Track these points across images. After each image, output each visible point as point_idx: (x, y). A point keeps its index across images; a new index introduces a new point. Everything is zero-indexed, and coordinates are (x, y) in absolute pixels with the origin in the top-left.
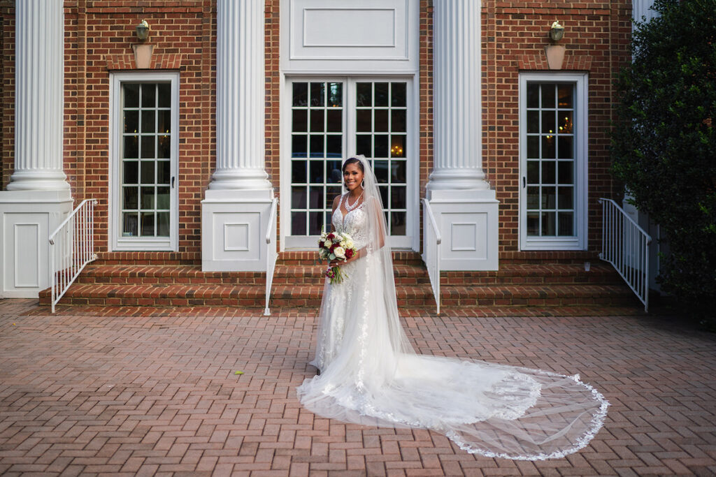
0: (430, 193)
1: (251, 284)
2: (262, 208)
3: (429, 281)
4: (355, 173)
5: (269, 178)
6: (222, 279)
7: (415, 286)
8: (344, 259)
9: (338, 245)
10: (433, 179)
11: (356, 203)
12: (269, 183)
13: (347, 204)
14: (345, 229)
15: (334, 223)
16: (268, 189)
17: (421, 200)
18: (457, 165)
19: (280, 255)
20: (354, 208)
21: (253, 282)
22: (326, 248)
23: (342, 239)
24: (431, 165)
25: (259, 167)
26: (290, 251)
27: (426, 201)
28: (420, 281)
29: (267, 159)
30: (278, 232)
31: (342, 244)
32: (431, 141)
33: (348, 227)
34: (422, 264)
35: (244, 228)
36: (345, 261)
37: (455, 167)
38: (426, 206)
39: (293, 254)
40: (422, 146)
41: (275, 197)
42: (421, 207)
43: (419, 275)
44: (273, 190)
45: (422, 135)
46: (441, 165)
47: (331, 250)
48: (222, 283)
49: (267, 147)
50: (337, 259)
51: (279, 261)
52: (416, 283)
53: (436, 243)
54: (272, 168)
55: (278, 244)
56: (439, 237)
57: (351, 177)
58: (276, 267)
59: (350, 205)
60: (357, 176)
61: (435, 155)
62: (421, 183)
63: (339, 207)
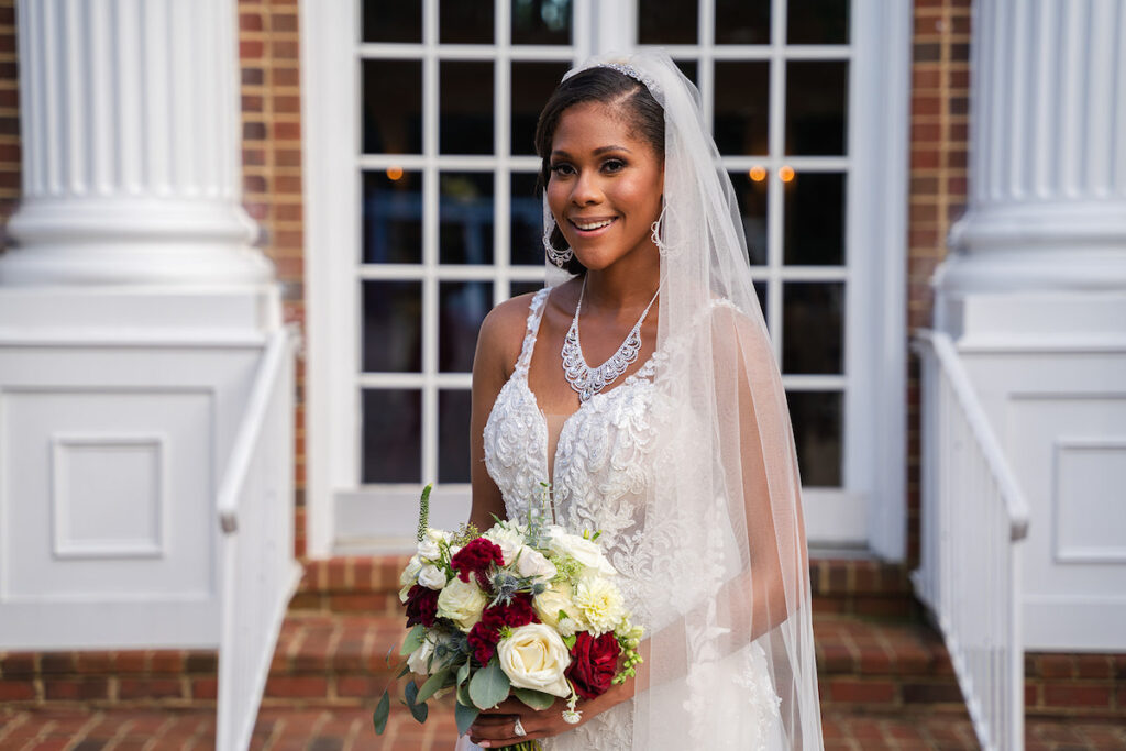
0: (957, 310)
1: (173, 702)
2: (220, 373)
3: (954, 694)
4: (611, 164)
5: (261, 242)
6: (39, 685)
7: (893, 715)
8: (561, 703)
9: (520, 609)
10: (965, 249)
11: (627, 350)
12: (255, 264)
13: (573, 354)
14: (563, 509)
15: (494, 471)
16: (250, 289)
17: (911, 338)
18: (1083, 180)
19: (311, 570)
20: (620, 380)
21: (179, 695)
22: (447, 626)
23: (548, 570)
24: (961, 186)
25: (213, 191)
26: (353, 552)
27: (941, 342)
28: (914, 695)
29: (250, 158)
30: (300, 472)
31: (547, 604)
32: (962, 80)
33: (583, 495)
34: (918, 617)
35: (142, 458)
36: (573, 717)
37: (1071, 190)
38: (938, 363)
39: (364, 568)
40: (921, 105)
41: (288, 320)
42: (915, 369)
43: (906, 666)
44: (274, 293)
45: (922, 52)
46: (1006, 186)
47: (480, 646)
48: (41, 702)
49: (249, 104)
50: (518, 701)
51: (304, 598)
52: (898, 703)
53: (1007, 533)
54: (273, 197)
55: (300, 524)
56: (1019, 509)
57: (592, 185)
58: (288, 626)
59: (595, 363)
60: (630, 182)
61: (978, 145)
62: (912, 265)
63: (522, 368)
